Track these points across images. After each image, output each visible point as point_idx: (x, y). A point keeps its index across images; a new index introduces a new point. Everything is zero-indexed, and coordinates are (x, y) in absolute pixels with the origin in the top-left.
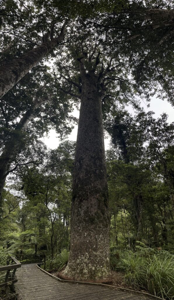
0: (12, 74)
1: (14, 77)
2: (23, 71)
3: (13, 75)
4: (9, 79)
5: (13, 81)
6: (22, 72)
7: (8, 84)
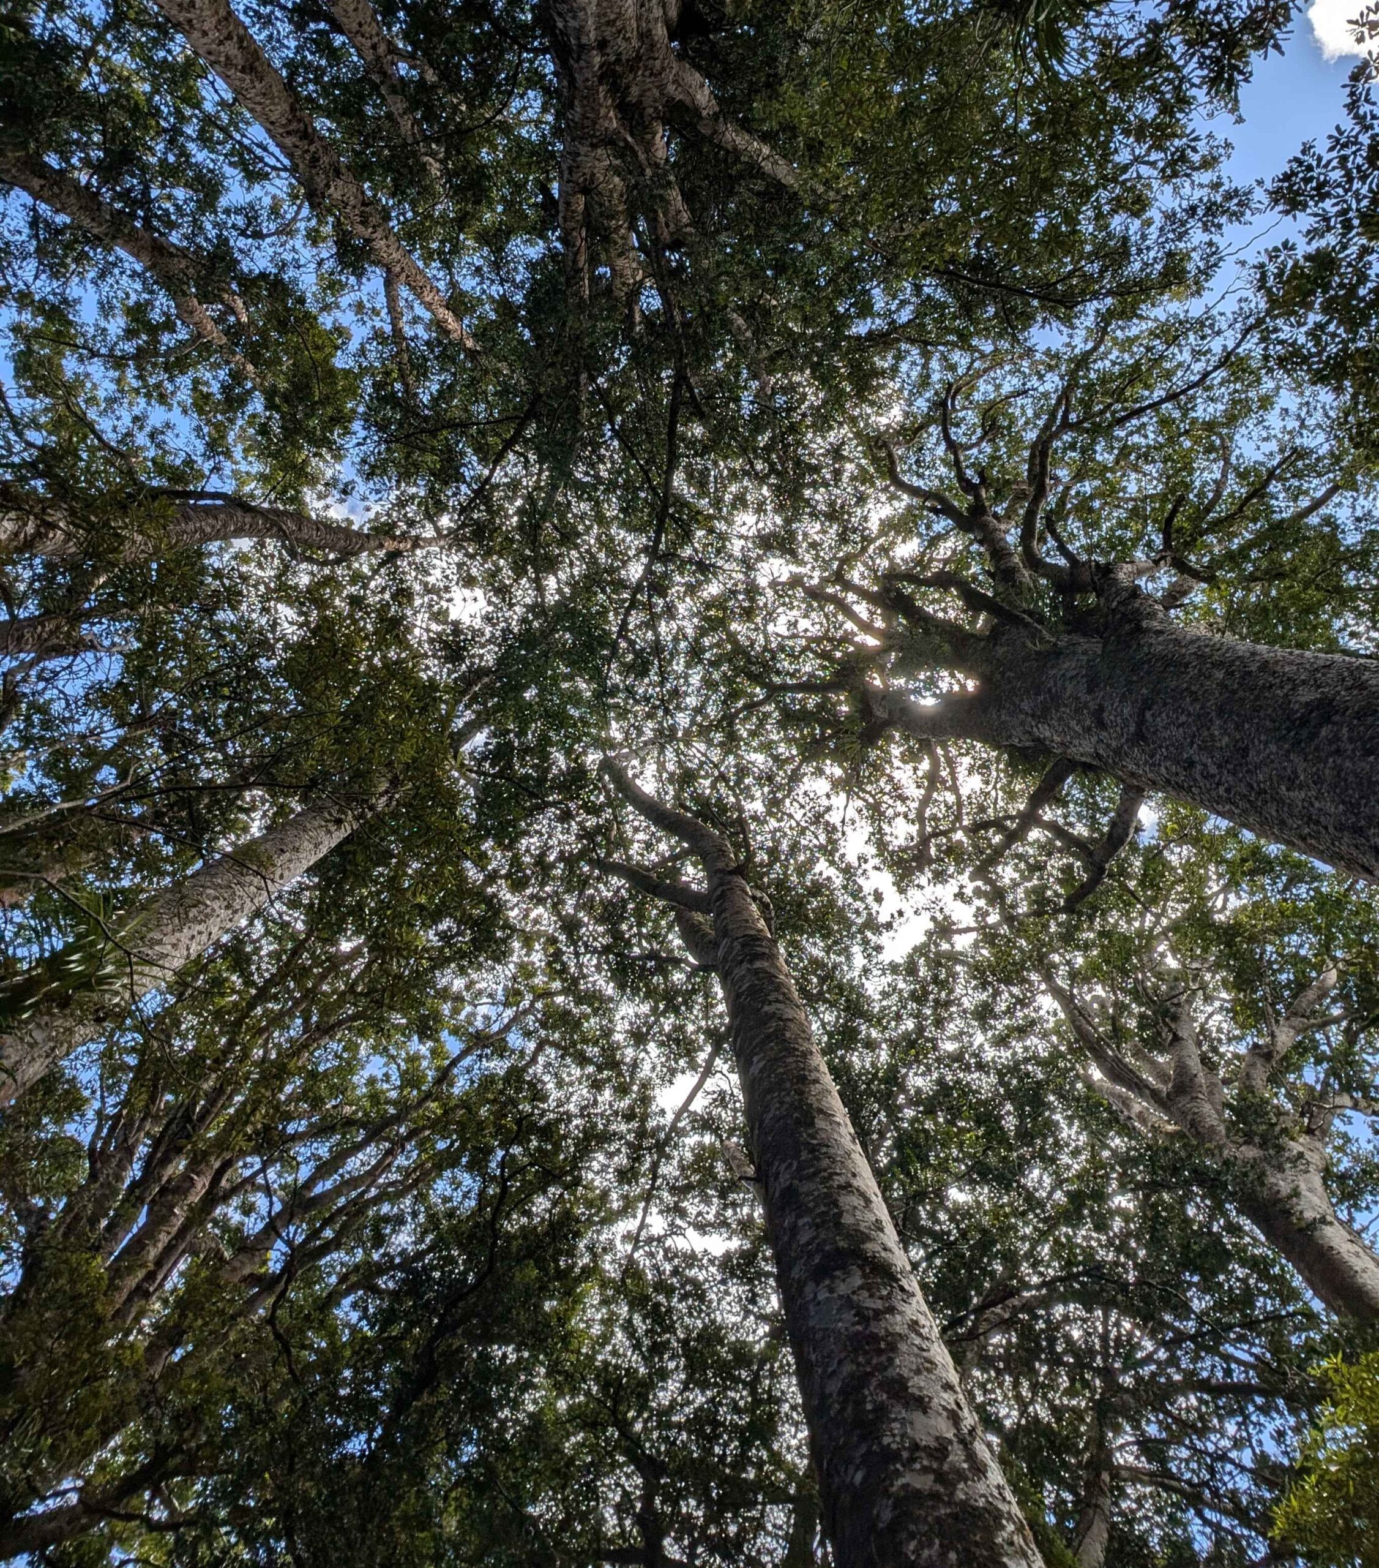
0: (831, 1290)
1: (858, 1281)
2: (835, 1203)
3: (842, 1289)
4: (859, 1328)
5: (879, 1305)
6: (840, 1214)
7: (893, 1348)
